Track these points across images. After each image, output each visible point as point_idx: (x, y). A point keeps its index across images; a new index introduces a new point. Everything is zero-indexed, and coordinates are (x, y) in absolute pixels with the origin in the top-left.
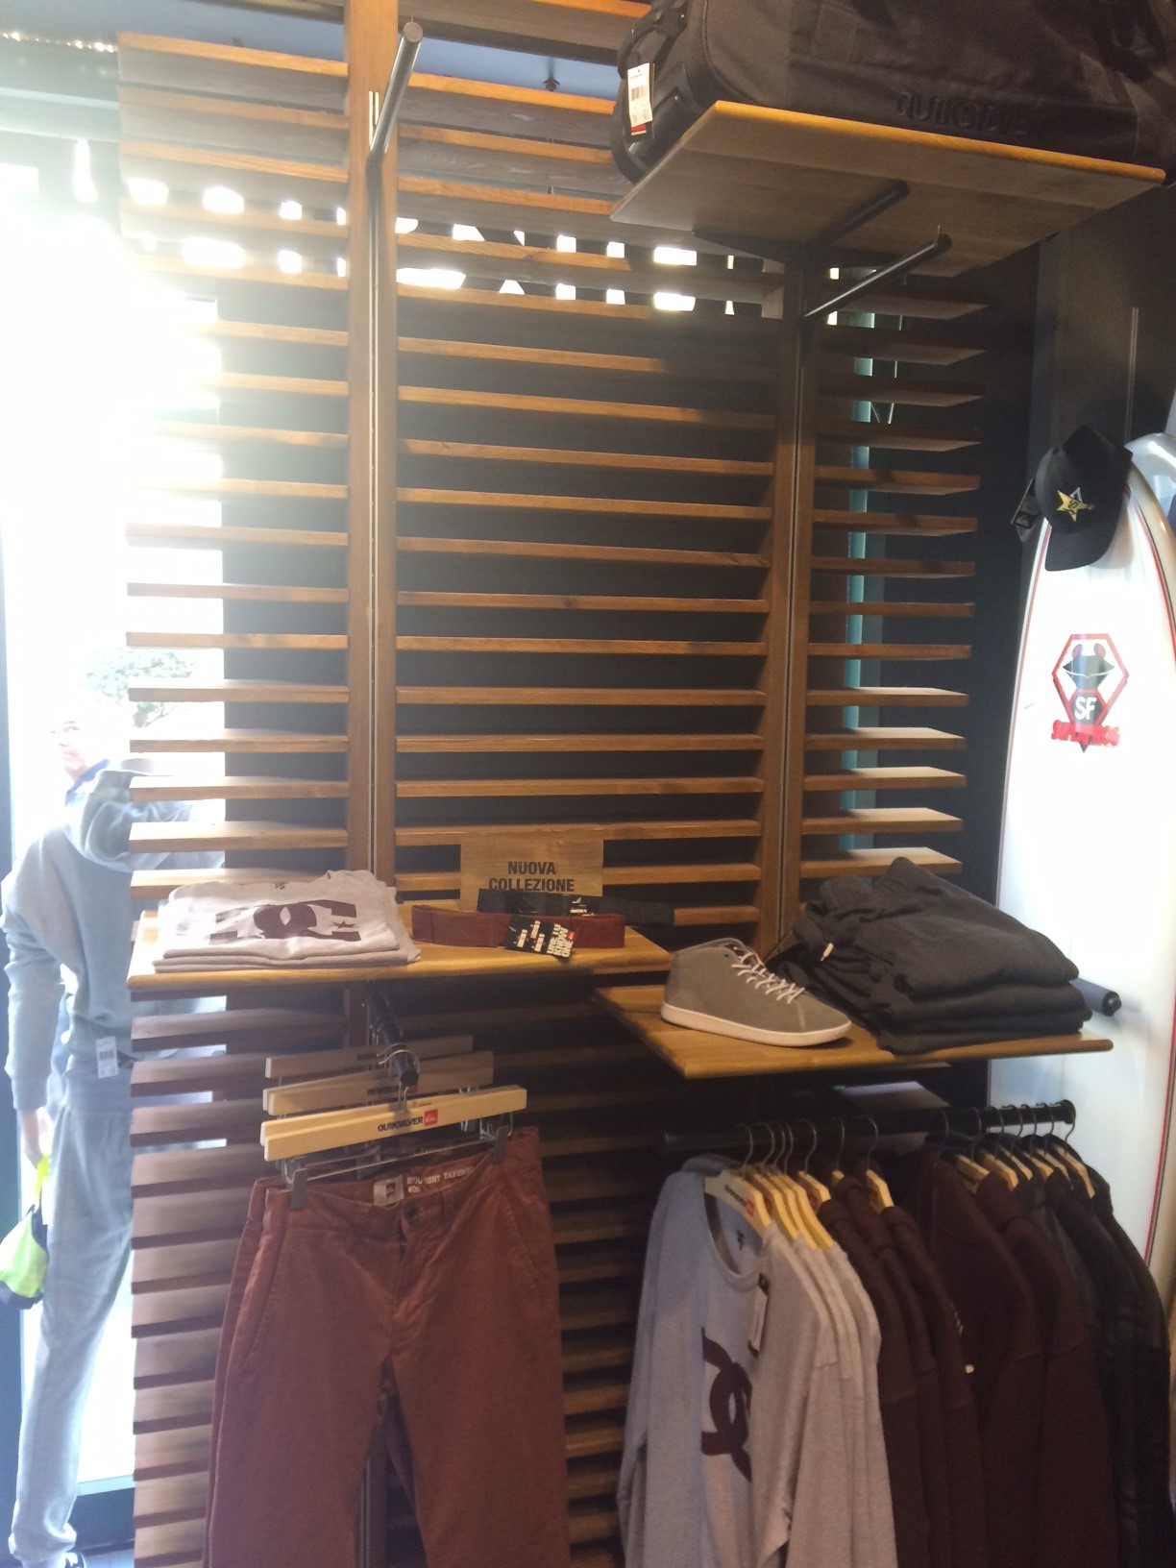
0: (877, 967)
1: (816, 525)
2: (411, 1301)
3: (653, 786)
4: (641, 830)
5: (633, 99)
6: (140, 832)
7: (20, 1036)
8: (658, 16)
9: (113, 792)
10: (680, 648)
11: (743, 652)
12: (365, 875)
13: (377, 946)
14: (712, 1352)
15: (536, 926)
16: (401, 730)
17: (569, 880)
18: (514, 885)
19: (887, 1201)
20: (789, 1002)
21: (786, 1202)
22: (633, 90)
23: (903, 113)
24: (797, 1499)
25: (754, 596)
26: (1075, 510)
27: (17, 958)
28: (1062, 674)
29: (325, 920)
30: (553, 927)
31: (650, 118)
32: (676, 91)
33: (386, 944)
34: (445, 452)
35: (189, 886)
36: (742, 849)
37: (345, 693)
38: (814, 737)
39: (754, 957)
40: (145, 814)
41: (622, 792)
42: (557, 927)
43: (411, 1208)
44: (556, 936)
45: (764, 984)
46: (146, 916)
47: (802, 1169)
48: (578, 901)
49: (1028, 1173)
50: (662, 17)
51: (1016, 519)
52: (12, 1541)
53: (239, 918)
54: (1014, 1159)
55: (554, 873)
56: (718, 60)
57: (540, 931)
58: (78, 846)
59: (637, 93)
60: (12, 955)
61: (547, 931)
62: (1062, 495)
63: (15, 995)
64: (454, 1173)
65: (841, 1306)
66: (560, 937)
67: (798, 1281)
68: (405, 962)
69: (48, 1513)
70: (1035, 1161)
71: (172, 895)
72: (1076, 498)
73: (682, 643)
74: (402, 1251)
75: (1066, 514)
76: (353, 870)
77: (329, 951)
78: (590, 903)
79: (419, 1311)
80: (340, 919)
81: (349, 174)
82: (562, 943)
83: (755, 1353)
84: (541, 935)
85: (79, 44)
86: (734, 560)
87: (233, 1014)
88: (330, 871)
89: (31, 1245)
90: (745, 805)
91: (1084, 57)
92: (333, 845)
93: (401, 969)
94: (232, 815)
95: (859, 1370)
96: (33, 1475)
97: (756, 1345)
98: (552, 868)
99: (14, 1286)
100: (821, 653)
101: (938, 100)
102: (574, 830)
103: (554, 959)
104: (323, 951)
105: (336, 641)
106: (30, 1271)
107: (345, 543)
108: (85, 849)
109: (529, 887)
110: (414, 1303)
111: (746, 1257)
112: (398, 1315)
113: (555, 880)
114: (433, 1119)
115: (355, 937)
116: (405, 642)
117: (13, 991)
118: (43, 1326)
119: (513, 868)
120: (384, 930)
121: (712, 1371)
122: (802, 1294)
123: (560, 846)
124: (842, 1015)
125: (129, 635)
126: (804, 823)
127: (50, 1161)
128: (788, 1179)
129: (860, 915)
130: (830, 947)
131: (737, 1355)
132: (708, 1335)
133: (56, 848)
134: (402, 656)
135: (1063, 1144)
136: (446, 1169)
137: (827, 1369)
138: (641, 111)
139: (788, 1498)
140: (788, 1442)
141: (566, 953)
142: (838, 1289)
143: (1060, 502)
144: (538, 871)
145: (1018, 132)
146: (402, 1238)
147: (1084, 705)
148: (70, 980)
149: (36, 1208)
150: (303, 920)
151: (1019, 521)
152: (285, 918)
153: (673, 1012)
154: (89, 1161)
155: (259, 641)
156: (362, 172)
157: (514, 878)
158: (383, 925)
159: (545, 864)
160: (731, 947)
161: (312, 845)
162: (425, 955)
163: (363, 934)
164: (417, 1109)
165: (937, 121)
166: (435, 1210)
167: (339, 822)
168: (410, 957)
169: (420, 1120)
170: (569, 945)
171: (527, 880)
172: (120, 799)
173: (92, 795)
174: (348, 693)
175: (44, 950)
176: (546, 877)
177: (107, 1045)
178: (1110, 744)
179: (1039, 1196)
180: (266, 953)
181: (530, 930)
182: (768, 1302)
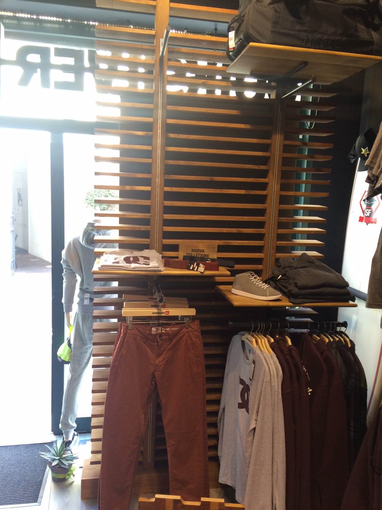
0: (291, 281)
1: (283, 158)
2: (161, 359)
3: (234, 230)
4: (230, 242)
5: (230, 40)
6: (97, 237)
7: (65, 292)
8: (237, 18)
9: (91, 228)
10: (243, 192)
11: (261, 194)
12: (154, 251)
13: (154, 266)
14: (242, 382)
15: (195, 264)
16: (165, 213)
17: (208, 255)
18: (193, 255)
19: (290, 343)
20: (265, 289)
21: (261, 342)
22: (230, 38)
23: (304, 43)
24: (258, 416)
25: (265, 178)
26: (366, 154)
27: (66, 272)
28: (362, 202)
29: (141, 260)
30: (200, 264)
31: (234, 46)
32: (241, 39)
33: (156, 266)
34: (178, 137)
35: (108, 252)
36: (259, 249)
37: (150, 202)
38: (281, 218)
39: (257, 277)
40: (99, 234)
41: (225, 232)
42: (201, 264)
43: (161, 335)
44: (200, 267)
45: (259, 284)
46: (98, 259)
47: (268, 335)
48: (209, 259)
49: (332, 340)
50: (238, 18)
51: (350, 156)
52: (60, 426)
53: (120, 259)
54: (329, 336)
55: (204, 252)
56: (251, 31)
57: (196, 265)
58: (81, 242)
59: (231, 39)
60: (64, 271)
61: (198, 265)
62: (362, 149)
63: (65, 282)
64: (174, 328)
65: (273, 368)
66: (201, 267)
67: (261, 360)
68: (160, 271)
69: (69, 418)
70: (335, 337)
71: (104, 254)
72: (366, 150)
73: (244, 191)
74: (158, 345)
75: (363, 155)
76: (151, 250)
77: (141, 267)
78: (212, 260)
79: (162, 362)
80: (145, 261)
81: (155, 61)
82: (202, 268)
83: (251, 380)
84: (197, 266)
85: (86, 23)
86: (259, 167)
87: (120, 287)
88: (145, 250)
89: (67, 348)
90: (260, 237)
91: (359, 25)
92: (146, 243)
93: (160, 273)
94: (121, 234)
95: (276, 384)
96: (66, 407)
97: (251, 378)
98: (203, 251)
99: (63, 358)
100: (283, 194)
101: (314, 39)
102: (211, 242)
103: (199, 273)
104: (140, 267)
105: (148, 188)
106: (67, 354)
107: (151, 162)
108: (83, 243)
109: (197, 256)
110: (161, 360)
111: (251, 357)
112: (157, 361)
113: (204, 254)
114: (168, 313)
115: (149, 264)
116: (167, 189)
117: (64, 281)
118: (70, 369)
119: (193, 251)
120: (156, 263)
121: (241, 387)
122: (263, 364)
123: (206, 245)
124: (279, 293)
125: (95, 186)
126: (277, 243)
127: (73, 326)
128: (263, 336)
129: (290, 268)
130: (280, 276)
131: (247, 382)
132: (241, 377)
133: (76, 242)
134: (166, 193)
135: (344, 333)
136: (172, 327)
137: (267, 382)
138: (232, 44)
139: (256, 416)
140: (257, 402)
141: (202, 271)
142: (272, 364)
143: (362, 151)
144: (200, 252)
145: (338, 48)
146: (158, 342)
147: (368, 211)
148: (79, 278)
149: (69, 338)
150: (136, 260)
151: (351, 156)
152: (131, 259)
153: (234, 291)
154: (82, 325)
155: (128, 188)
156: (158, 61)
157: (193, 253)
158: (156, 262)
159: (201, 250)
160: (251, 274)
161: (140, 243)
162: (166, 270)
163: (150, 264)
164: (164, 310)
165: (314, 45)
166: (167, 337)
167: (148, 237)
168: (162, 270)
169: (164, 313)
170: (204, 269)
171: (196, 254)
172: (92, 230)
173: (85, 229)
174: (151, 202)
175: (72, 270)
176: (202, 253)
177: (87, 296)
178: (374, 223)
179: (334, 346)
180: (126, 267)
181: (194, 265)
182: (254, 366)
